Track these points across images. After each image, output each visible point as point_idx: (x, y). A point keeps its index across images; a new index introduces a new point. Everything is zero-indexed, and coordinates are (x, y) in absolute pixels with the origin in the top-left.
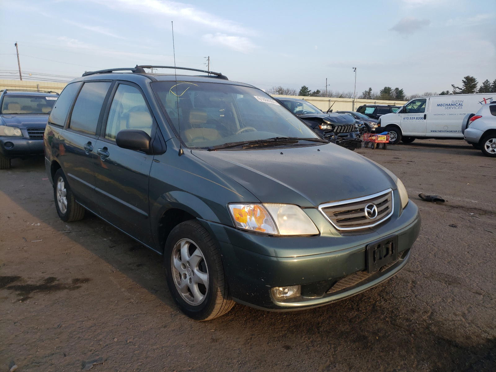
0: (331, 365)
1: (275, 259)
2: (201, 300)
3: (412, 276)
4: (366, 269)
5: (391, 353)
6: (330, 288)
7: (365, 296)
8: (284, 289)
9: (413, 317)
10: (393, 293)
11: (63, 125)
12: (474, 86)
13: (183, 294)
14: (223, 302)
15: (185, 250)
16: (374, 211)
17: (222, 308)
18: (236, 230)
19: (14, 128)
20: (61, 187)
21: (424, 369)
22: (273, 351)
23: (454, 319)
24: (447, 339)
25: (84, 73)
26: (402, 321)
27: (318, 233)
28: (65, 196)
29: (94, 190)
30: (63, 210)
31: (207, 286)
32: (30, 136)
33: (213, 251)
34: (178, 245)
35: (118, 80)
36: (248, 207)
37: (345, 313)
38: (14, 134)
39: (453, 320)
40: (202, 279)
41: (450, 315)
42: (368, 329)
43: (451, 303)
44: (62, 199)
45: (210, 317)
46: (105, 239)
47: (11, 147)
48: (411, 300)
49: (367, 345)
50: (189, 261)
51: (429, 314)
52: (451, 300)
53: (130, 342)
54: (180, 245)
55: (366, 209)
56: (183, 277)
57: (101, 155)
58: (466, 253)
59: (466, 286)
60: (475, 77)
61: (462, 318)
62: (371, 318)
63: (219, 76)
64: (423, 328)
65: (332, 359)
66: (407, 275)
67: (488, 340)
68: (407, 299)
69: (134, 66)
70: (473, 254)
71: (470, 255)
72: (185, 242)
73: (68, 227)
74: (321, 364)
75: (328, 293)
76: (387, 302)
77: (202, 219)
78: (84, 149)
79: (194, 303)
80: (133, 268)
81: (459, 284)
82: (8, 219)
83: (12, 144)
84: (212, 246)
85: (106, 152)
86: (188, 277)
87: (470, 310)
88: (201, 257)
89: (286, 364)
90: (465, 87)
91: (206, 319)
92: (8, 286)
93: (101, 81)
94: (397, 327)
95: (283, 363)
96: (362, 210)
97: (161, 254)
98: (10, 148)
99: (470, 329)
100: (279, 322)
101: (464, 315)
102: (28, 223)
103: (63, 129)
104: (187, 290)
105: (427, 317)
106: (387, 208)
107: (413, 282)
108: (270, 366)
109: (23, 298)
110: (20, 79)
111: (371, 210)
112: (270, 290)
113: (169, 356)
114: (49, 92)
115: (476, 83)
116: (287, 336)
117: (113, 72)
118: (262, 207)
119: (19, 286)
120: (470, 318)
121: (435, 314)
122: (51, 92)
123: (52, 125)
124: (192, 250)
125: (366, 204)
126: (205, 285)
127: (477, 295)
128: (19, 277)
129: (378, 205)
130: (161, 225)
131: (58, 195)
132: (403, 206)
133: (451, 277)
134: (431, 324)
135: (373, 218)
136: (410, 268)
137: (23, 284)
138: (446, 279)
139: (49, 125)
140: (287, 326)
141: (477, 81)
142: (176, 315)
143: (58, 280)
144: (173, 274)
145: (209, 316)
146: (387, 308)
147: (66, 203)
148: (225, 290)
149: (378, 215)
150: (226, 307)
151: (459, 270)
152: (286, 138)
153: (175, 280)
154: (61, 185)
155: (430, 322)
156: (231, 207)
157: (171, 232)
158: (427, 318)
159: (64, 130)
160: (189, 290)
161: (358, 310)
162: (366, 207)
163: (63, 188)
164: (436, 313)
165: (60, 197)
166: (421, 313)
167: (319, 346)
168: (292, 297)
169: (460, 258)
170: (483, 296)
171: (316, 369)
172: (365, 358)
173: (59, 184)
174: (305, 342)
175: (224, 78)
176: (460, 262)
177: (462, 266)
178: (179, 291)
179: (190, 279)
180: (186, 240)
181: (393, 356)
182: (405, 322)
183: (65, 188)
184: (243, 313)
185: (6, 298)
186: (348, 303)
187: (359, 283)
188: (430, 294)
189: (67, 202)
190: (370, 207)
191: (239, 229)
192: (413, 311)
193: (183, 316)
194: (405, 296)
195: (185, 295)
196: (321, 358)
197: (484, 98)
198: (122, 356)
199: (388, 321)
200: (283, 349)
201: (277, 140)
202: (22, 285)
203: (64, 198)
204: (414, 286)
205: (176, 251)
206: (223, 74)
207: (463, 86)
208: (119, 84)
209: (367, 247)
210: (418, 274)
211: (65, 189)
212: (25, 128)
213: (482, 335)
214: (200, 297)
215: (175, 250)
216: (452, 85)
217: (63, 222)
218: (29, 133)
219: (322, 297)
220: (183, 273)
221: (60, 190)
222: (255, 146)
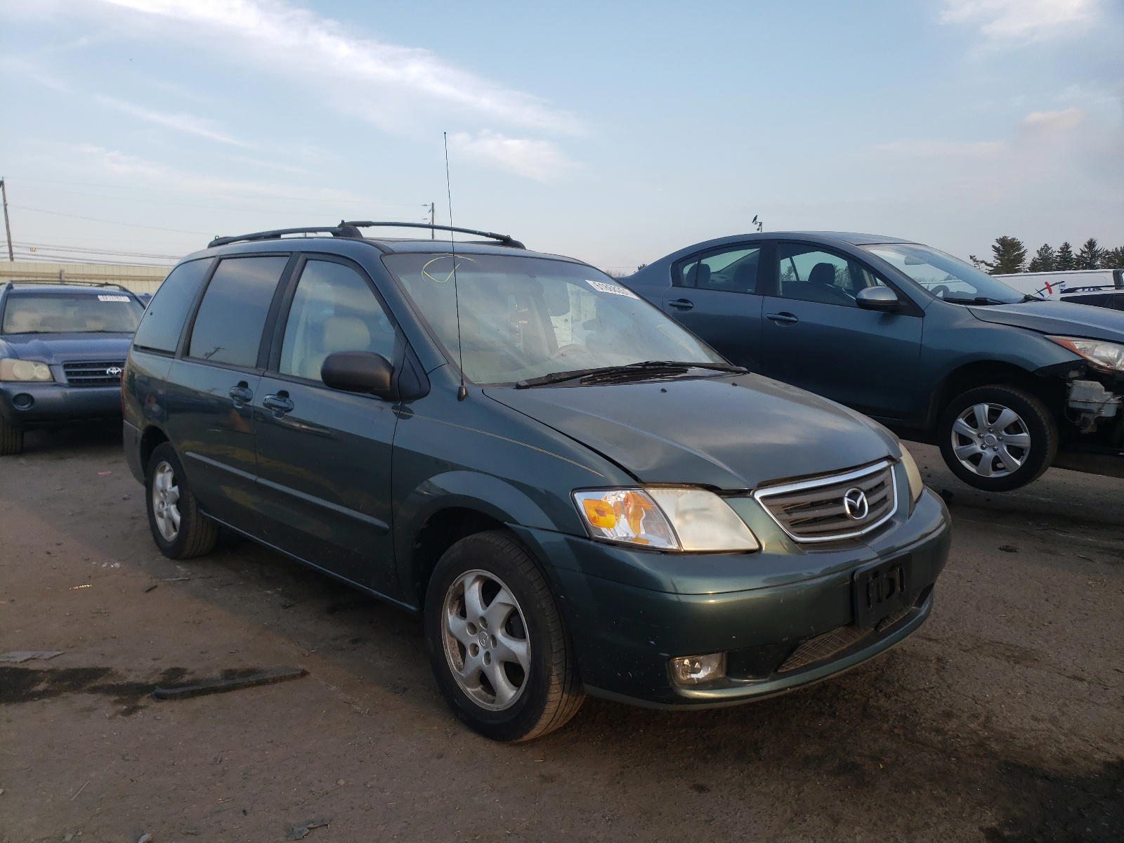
0: (795, 819)
1: (674, 598)
2: (511, 699)
3: (937, 649)
4: (852, 622)
5: (914, 793)
6: (784, 660)
7: (844, 689)
8: (693, 663)
9: (948, 725)
10: (900, 682)
11: (173, 349)
12: (1020, 259)
13: (469, 689)
14: (562, 698)
15: (473, 594)
16: (862, 503)
17: (560, 711)
18: (592, 543)
19: (36, 363)
20: (164, 482)
21: (985, 820)
22: (671, 795)
23: (1035, 728)
24: (1025, 765)
25: (213, 239)
26: (927, 734)
27: (757, 546)
28: (173, 503)
29: (255, 482)
30: (168, 533)
31: (526, 666)
32: (69, 380)
33: (539, 592)
34: (456, 585)
35: (303, 252)
36: (614, 497)
37: (807, 722)
38: (35, 377)
39: (1032, 730)
40: (516, 652)
41: (1025, 720)
42: (860, 751)
43: (1024, 698)
44: (167, 510)
45: (535, 732)
46: (269, 592)
47: (26, 406)
48: (940, 693)
49: (864, 781)
50: (485, 617)
51: (982, 719)
52: (1023, 692)
53: (372, 787)
54: (462, 585)
55: (846, 500)
56: (469, 652)
57: (273, 408)
58: (1043, 601)
59: (1051, 665)
60: (1019, 238)
61: (1050, 725)
62: (862, 730)
63: (506, 241)
64: (974, 745)
65: (795, 807)
66: (924, 646)
67: (1108, 765)
68: (931, 692)
69: (335, 224)
70: (1057, 604)
71: (1052, 605)
72: (474, 577)
73: (181, 568)
74: (774, 817)
75: (779, 671)
76: (892, 698)
77: (519, 524)
78: (231, 398)
79: (496, 706)
80: (344, 647)
81: (1036, 662)
82: (48, 556)
83: (30, 398)
84: (536, 580)
85: (285, 401)
86: (482, 652)
87: (1065, 709)
88: (511, 605)
89: (704, 817)
90: (999, 261)
91: (526, 738)
92: (88, 686)
93: (261, 255)
94: (920, 746)
95: (697, 818)
96: (839, 501)
97: (413, 608)
98: (24, 408)
99: (1069, 745)
100: (673, 741)
101: (1053, 720)
102: (94, 563)
103: (173, 358)
104: (479, 682)
105: (978, 725)
106: (885, 499)
107: (939, 660)
108: (671, 823)
109: (126, 709)
110: (9, 260)
111: (856, 502)
112: (668, 664)
113: (459, 809)
114: (102, 285)
115: (1023, 251)
116: (695, 767)
117: (283, 236)
118: (645, 495)
119: (113, 685)
120: (1067, 725)
121: (994, 718)
122: (107, 284)
123: (143, 350)
124: (489, 592)
125: (845, 489)
126: (521, 663)
127: (1077, 683)
128: (108, 669)
129: (869, 493)
130: (419, 545)
131: (156, 501)
132: (915, 496)
133: (1018, 649)
134: (988, 738)
135: (862, 517)
136: (929, 633)
137: (120, 683)
138: (1009, 654)
139: (135, 352)
140: (692, 749)
141: (1024, 249)
142: (454, 734)
143: (192, 673)
144: (446, 648)
145: (532, 729)
146: (893, 710)
147: (177, 518)
148: (566, 671)
149: (868, 513)
150: (567, 710)
151: (1031, 634)
152: (663, 364)
153: (451, 662)
154: (164, 479)
155: (986, 734)
156: (580, 498)
157: (442, 557)
158: (978, 728)
159: (175, 360)
160: (484, 680)
161: (833, 715)
162: (846, 495)
163: (169, 485)
164: (997, 717)
165: (161, 506)
166: (964, 717)
167: (764, 784)
168: (707, 679)
169: (1032, 611)
170: (1089, 683)
171: (766, 826)
172: (863, 804)
173: (159, 476)
174: (734, 777)
175: (517, 245)
176: (1033, 620)
177: (1037, 628)
178: (460, 684)
179: (487, 654)
180: (476, 574)
181: (919, 798)
182: (935, 735)
183: (174, 485)
184: (596, 727)
185: (91, 710)
186: (810, 703)
187: (839, 652)
188: (979, 681)
189: (181, 515)
190: (854, 496)
191: (598, 541)
192: (948, 715)
193: (471, 735)
194: (926, 687)
195: (473, 690)
196: (772, 805)
197: (1046, 283)
198: (364, 811)
199: (899, 735)
200: (692, 791)
201: (647, 367)
202: (118, 684)
203: (173, 508)
204: (944, 668)
205: (453, 598)
206: (514, 238)
207: (994, 259)
208: (307, 260)
209: (855, 577)
210: (947, 644)
211: (176, 487)
212: (60, 363)
213: (1094, 756)
214: (508, 692)
215: (451, 595)
216: (971, 257)
217: (168, 559)
218: (68, 374)
219: (767, 679)
220: (470, 643)
221: (162, 491)
222: (605, 379)
